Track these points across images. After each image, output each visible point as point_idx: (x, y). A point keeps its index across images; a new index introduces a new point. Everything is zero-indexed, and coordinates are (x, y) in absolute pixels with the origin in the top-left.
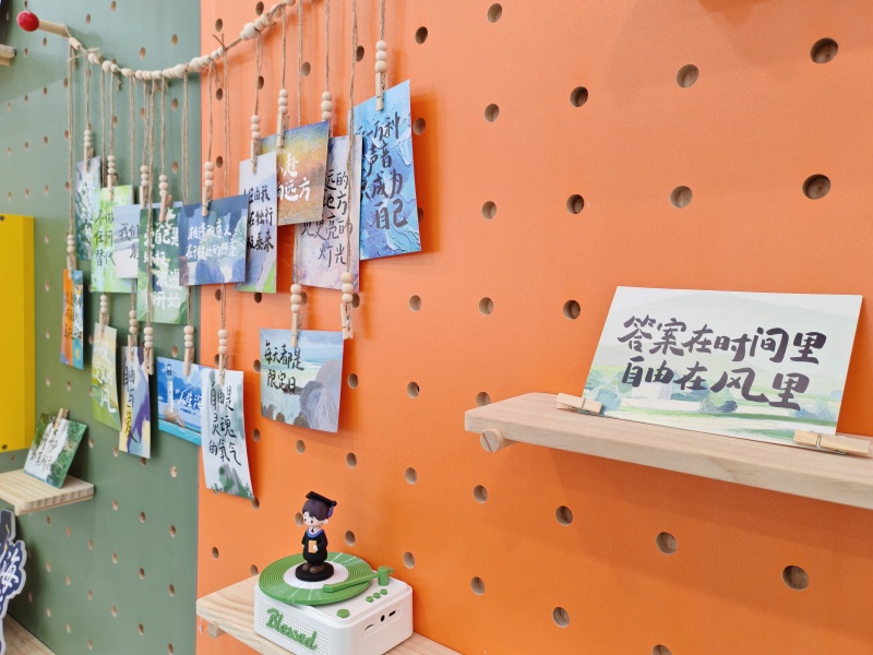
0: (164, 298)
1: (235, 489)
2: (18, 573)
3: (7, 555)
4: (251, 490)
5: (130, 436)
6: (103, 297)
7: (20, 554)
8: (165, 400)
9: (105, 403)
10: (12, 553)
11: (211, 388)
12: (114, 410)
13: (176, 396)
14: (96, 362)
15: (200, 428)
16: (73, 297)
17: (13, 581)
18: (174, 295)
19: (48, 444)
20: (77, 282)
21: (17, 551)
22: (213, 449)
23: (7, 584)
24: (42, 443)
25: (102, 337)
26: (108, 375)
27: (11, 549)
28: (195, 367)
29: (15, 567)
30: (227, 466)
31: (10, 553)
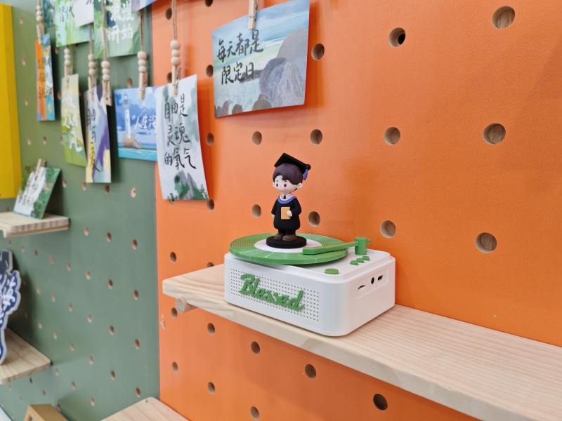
0: (118, 31)
1: (190, 193)
2: (15, 295)
3: (6, 282)
4: (206, 191)
5: (95, 168)
6: (66, 51)
7: (16, 281)
8: (123, 129)
9: (73, 145)
10: (10, 280)
11: (164, 103)
12: (80, 149)
13: (133, 122)
14: (64, 112)
15: (155, 145)
16: (43, 60)
17: (11, 301)
18: (127, 26)
19: (31, 188)
20: (46, 45)
21: (13, 278)
22: (169, 160)
23: (7, 303)
24: (26, 189)
25: (68, 87)
26: (74, 118)
27: (9, 278)
28: (149, 90)
29: (12, 290)
30: (182, 173)
31: (8, 281)
